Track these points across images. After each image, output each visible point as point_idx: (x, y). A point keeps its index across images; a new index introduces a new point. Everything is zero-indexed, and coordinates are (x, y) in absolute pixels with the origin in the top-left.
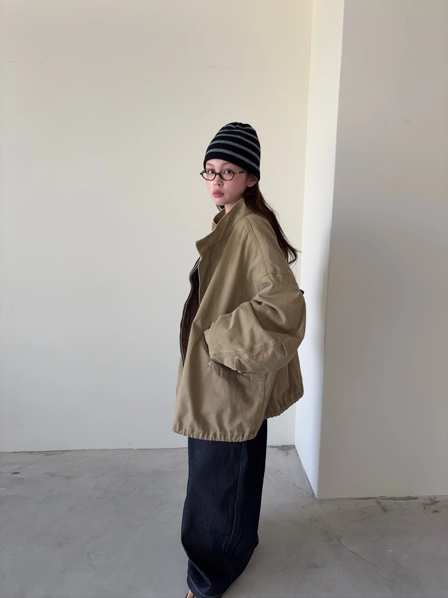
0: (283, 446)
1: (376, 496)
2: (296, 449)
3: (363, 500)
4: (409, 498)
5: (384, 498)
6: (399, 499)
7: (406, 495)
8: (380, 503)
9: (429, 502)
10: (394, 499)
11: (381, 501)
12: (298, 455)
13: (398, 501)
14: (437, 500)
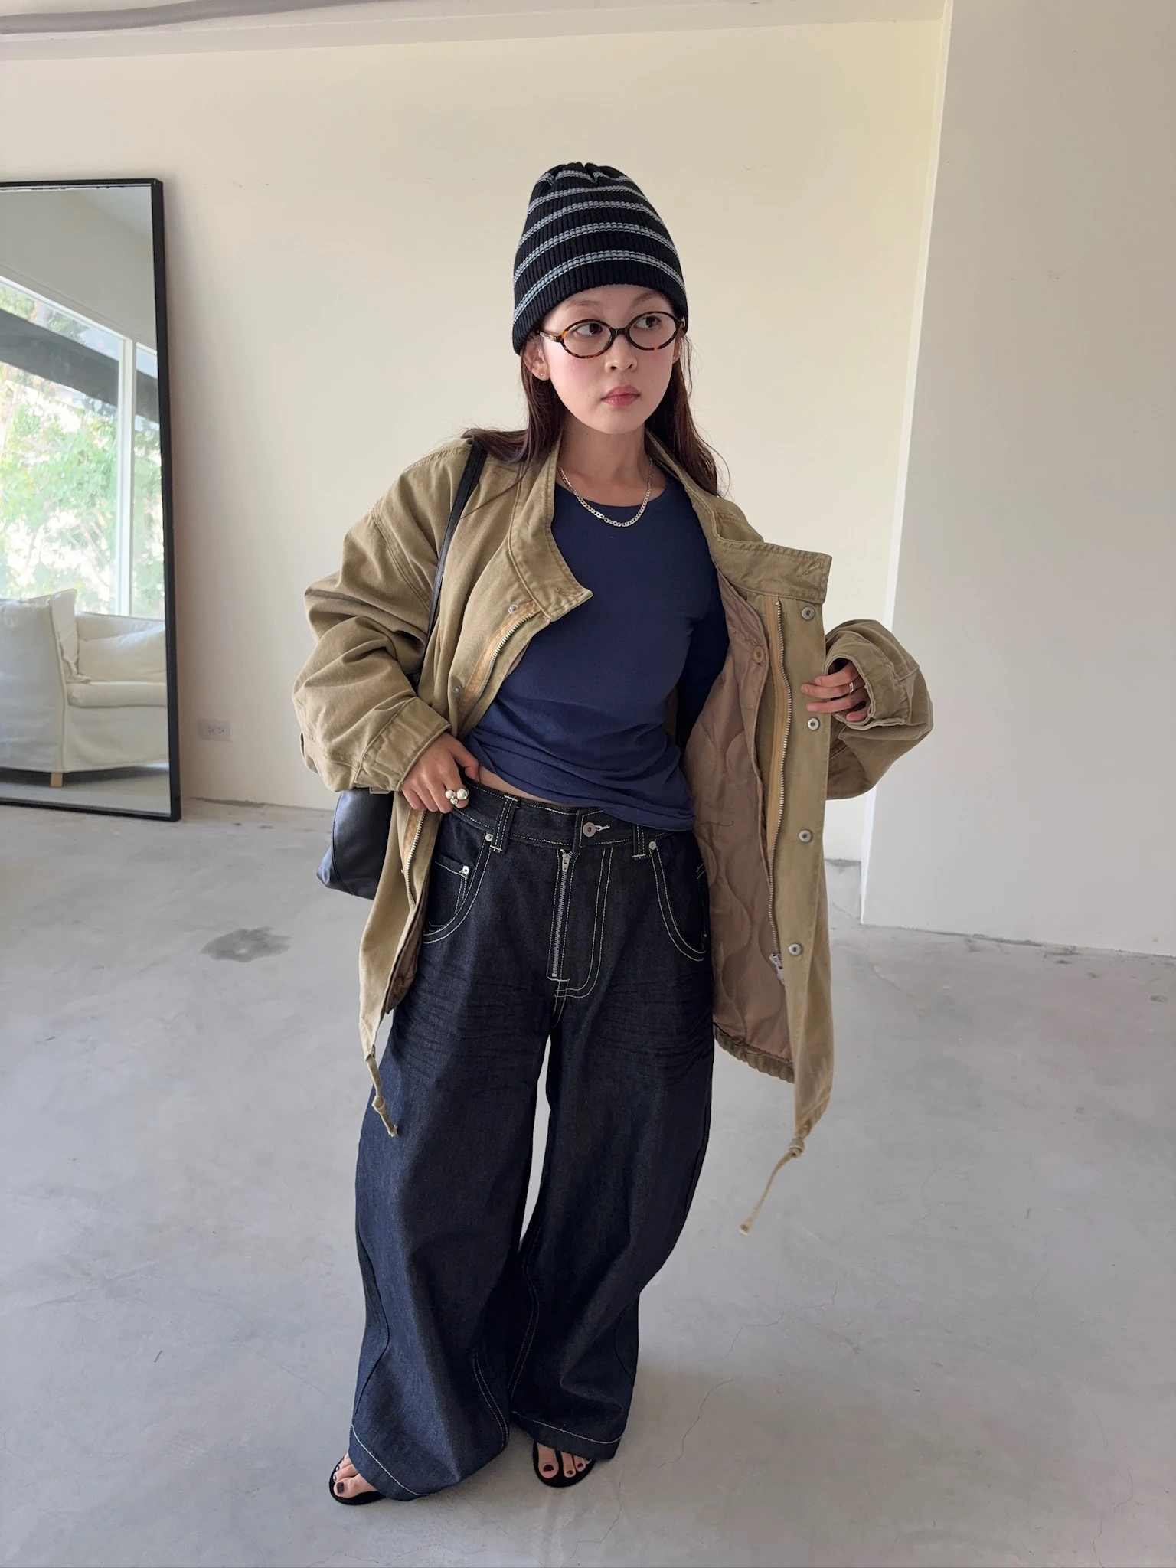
0: (840, 860)
1: (968, 933)
2: (860, 867)
3: (940, 935)
4: (1028, 943)
5: (982, 937)
6: (1009, 942)
7: (1023, 939)
8: (969, 941)
9: (1063, 951)
10: (1001, 941)
11: (971, 939)
12: (860, 875)
13: (1002, 945)
14: (1077, 952)
